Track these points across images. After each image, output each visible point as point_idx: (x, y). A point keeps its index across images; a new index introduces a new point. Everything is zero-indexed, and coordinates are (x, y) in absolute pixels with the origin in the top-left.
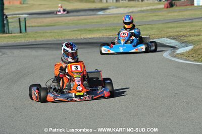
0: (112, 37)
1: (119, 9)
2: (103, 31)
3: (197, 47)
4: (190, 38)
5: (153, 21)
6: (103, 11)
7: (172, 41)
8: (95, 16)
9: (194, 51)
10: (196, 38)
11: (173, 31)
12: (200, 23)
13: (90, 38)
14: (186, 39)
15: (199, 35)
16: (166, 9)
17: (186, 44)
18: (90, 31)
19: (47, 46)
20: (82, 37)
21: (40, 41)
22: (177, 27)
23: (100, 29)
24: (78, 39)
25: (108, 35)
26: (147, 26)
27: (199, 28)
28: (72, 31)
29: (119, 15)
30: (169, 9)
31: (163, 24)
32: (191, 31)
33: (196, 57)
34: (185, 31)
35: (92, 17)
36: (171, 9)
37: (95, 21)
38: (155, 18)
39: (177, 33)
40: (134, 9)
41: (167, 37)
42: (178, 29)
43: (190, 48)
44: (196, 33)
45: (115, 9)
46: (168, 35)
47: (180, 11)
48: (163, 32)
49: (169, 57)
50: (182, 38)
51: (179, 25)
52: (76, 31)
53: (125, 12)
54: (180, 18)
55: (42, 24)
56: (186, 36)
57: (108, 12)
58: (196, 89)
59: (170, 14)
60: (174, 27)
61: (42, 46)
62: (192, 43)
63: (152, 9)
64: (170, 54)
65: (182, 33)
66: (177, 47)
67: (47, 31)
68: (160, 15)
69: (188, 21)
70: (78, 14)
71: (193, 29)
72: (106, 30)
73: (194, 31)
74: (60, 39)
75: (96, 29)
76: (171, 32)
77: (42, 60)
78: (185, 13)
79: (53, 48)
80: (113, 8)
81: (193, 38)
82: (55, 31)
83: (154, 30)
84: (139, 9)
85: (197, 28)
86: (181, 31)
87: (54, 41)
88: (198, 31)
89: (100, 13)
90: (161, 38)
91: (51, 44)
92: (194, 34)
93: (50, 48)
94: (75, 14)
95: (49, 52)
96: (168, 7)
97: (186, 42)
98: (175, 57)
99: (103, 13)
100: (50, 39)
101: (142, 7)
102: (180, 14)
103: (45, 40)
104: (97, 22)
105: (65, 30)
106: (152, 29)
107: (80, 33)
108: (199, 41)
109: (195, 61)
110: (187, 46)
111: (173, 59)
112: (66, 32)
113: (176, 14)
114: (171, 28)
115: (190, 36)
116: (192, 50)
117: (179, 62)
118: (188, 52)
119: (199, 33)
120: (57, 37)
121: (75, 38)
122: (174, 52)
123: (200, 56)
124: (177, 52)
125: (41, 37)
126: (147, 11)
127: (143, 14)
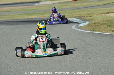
0: (43, 17)
1: (47, 2)
2: (38, 14)
3: (91, 23)
4: (87, 18)
5: (66, 8)
6: (38, 3)
7: (77, 19)
8: (33, 6)
9: (90, 25)
10: (90, 18)
11: (78, 14)
12: (93, 9)
13: (30, 19)
14: (85, 18)
15: (92, 16)
16: (73, 2)
17: (85, 21)
18: (30, 14)
19: (6, 23)
20: (26, 18)
21: (2, 20)
22: (80, 12)
23: (36, 13)
24: (24, 19)
25: (40, 16)
26: (63, 11)
27: (92, 12)
28: (20, 14)
29: (47, 5)
30: (75, 1)
31: (72, 10)
32: (87, 14)
33: (90, 28)
34: (84, 14)
35: (31, 6)
36: (76, 1)
37: (33, 8)
38: (67, 7)
39: (80, 15)
40: (55, 2)
41: (74, 17)
42: (80, 13)
43: (87, 23)
44: (90, 15)
45: (44, 2)
46: (75, 16)
47: (81, 3)
48: (71, 14)
49: (75, 29)
50: (82, 18)
51: (80, 10)
52: (22, 14)
53: (50, 3)
54: (81, 6)
55: (3, 11)
56: (84, 17)
57: (40, 3)
58: (90, 46)
59: (75, 4)
60: (78, 12)
61: (3, 23)
62: (88, 20)
63: (65, 2)
64: (76, 27)
65: (82, 15)
66: (80, 23)
67: (6, 15)
68: (70, 5)
69: (86, 8)
70: (24, 5)
71: (89, 13)
72: (39, 13)
73: (89, 14)
74: (14, 19)
75: (34, 13)
76: (76, 15)
77: (3, 31)
78: (84, 4)
79: (9, 24)
80: (43, 1)
81: (89, 18)
82: (11, 14)
83: (67, 14)
84: (58, 2)
85: (91, 12)
86: (82, 14)
87: (10, 20)
88: (91, 14)
89: (36, 4)
90: (71, 18)
91: (8, 22)
92: (89, 15)
93: (7, 24)
94: (22, 5)
95: (8, 26)
96: (74, 1)
97: (85, 20)
98: (78, 28)
99: (38, 4)
100: (8, 19)
101: (59, 1)
102: (81, 4)
103: (5, 19)
104: (34, 9)
105: (16, 14)
106: (65, 13)
107: (25, 15)
108: (92, 19)
109: (90, 30)
110: (85, 22)
111: (77, 30)
112: (17, 15)
113: (79, 4)
114: (76, 12)
115: (87, 16)
116: (88, 24)
117: (81, 31)
118: (86, 26)
119: (92, 15)
120: (12, 18)
121: (22, 18)
122: (78, 25)
123: (92, 28)
124: (80, 26)
125: (3, 18)
126: (63, 3)
127: (60, 4)
